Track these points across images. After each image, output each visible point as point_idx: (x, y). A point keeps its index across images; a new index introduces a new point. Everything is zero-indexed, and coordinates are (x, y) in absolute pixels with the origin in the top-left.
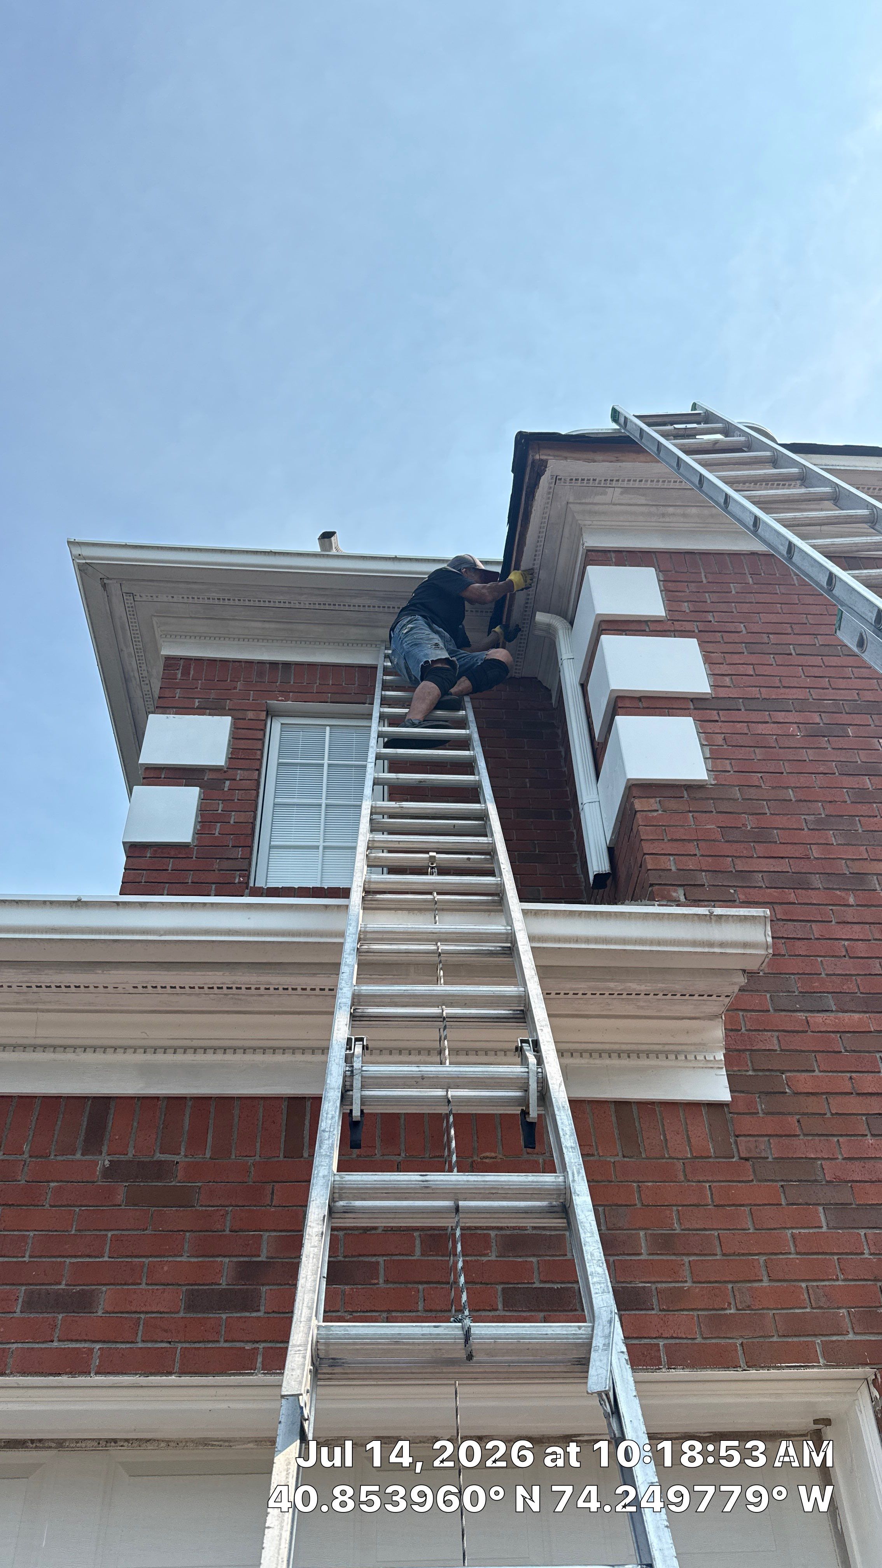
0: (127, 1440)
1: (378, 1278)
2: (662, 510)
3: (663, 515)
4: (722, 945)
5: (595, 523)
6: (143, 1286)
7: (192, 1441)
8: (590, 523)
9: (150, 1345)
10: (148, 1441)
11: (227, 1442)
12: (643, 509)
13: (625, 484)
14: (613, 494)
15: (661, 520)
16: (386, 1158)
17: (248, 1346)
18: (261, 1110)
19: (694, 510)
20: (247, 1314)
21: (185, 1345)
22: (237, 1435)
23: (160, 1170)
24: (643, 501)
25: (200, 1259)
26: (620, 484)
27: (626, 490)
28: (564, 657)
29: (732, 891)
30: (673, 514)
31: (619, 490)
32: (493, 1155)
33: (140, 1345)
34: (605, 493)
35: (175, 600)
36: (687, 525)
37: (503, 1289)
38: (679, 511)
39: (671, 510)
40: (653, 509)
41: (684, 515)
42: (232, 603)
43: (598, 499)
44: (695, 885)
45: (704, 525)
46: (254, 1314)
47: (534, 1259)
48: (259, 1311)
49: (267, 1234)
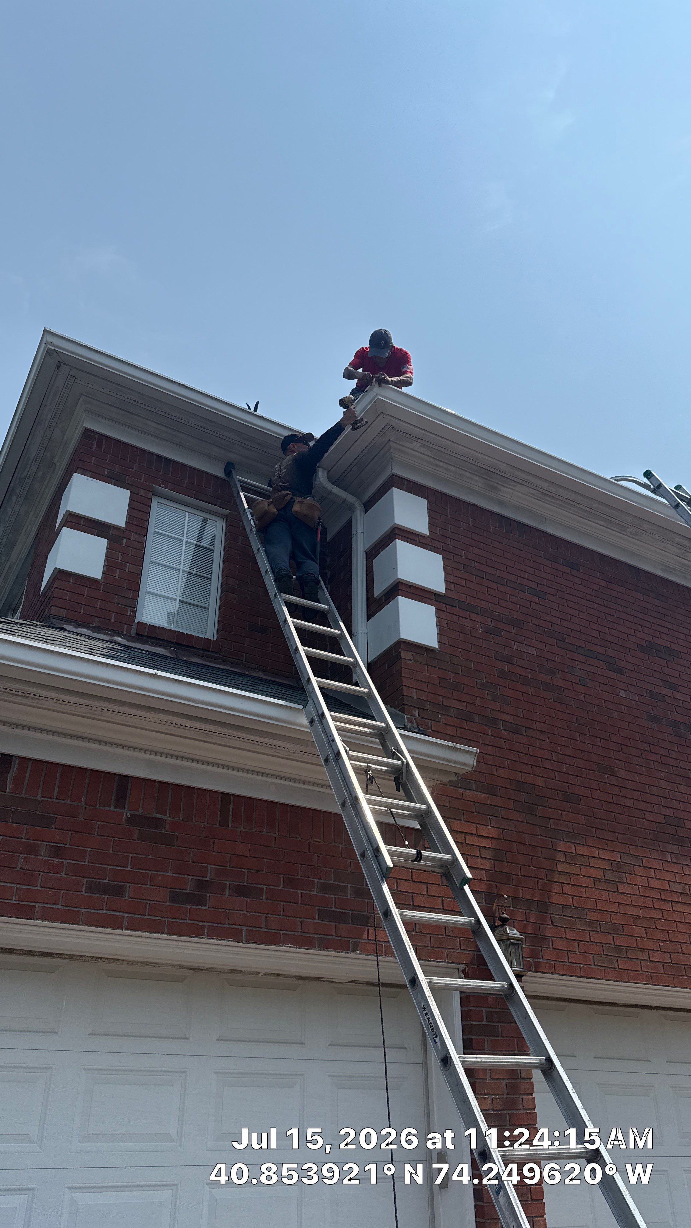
0: (107, 959)
1: (263, 897)
2: (437, 462)
3: (437, 466)
4: (455, 762)
5: (400, 457)
6: (148, 886)
7: (141, 962)
8: (398, 456)
9: (152, 918)
10: (117, 960)
11: (158, 965)
12: (428, 458)
13: (425, 443)
14: (416, 445)
15: (435, 468)
16: (269, 834)
17: (201, 924)
18: (208, 797)
19: (453, 468)
20: (200, 907)
21: (170, 920)
22: (164, 962)
23: (157, 823)
24: (429, 453)
25: (177, 875)
26: (422, 442)
27: (423, 446)
28: (359, 530)
29: (440, 716)
30: (441, 467)
31: (420, 444)
32: (319, 840)
33: (147, 917)
34: (412, 443)
35: (103, 391)
36: (446, 475)
37: (319, 910)
38: (445, 466)
39: (441, 464)
40: (432, 460)
41: (447, 469)
42: (142, 406)
43: (406, 444)
44: (424, 709)
45: (454, 478)
46: (203, 908)
47: (333, 896)
48: (206, 906)
49: (211, 866)
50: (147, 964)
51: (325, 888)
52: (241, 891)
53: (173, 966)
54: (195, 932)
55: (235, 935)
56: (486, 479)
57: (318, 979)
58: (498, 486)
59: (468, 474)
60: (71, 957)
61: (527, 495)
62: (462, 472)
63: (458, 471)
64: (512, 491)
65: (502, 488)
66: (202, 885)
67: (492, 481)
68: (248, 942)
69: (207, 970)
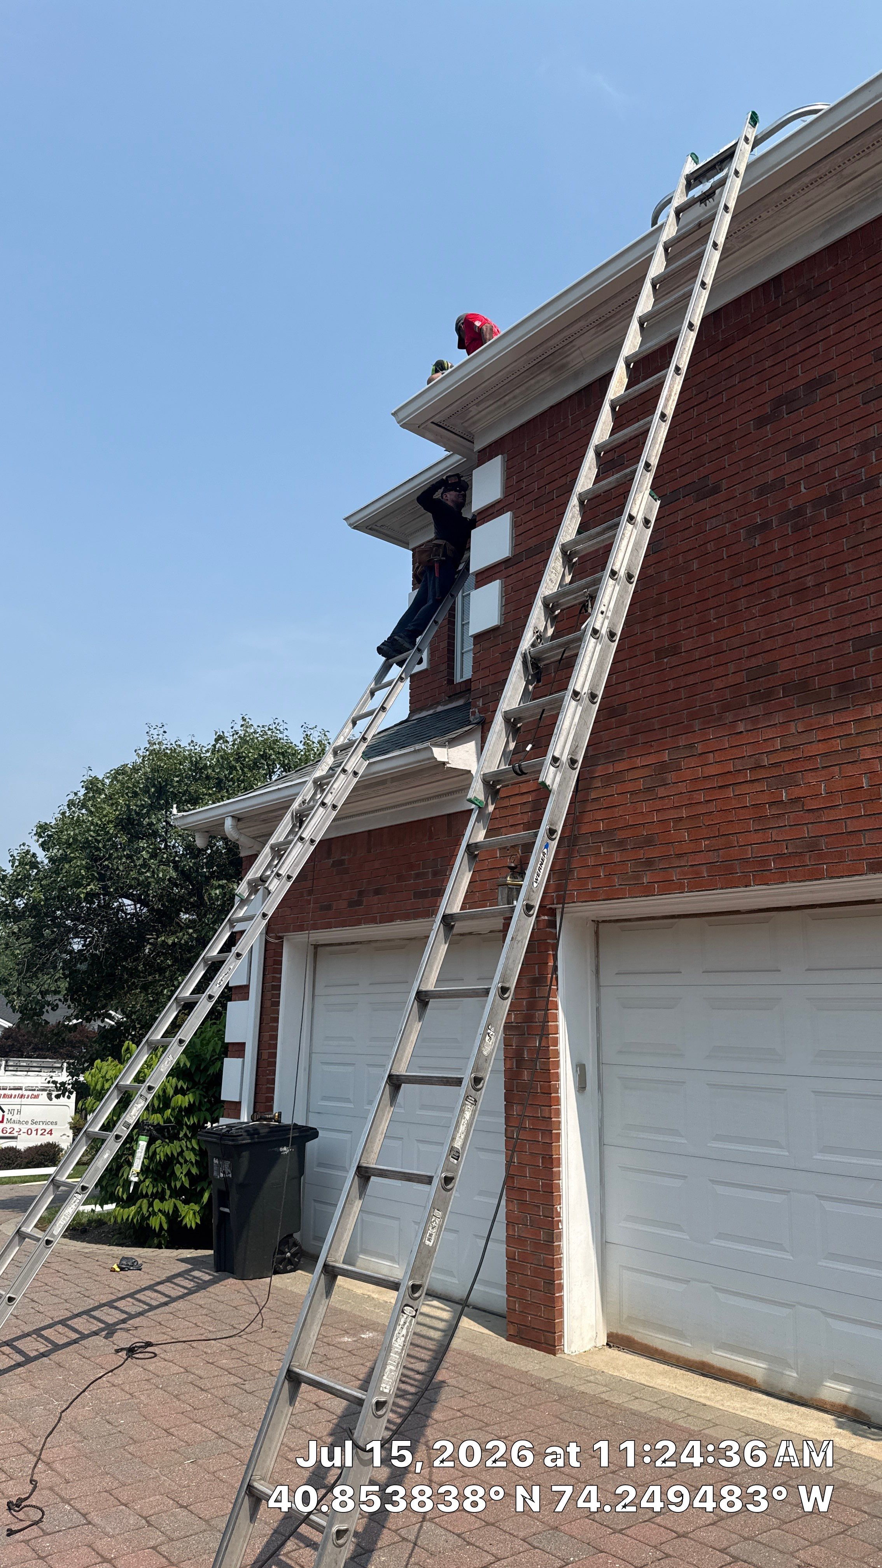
2: (503, 400)
3: (505, 404)
12: (495, 405)
13: (473, 404)
14: (474, 410)
15: (505, 408)
19: (517, 391)
24: (491, 402)
26: (476, 401)
27: (477, 404)
30: (509, 400)
31: (475, 406)
34: (471, 411)
38: (511, 395)
39: (507, 398)
40: (499, 403)
41: (514, 397)
43: (471, 414)
44: (486, 695)
48: (363, 906)
50: (389, 940)
51: (418, 876)
52: (377, 892)
53: (400, 939)
54: (358, 923)
55: (373, 921)
56: (549, 367)
57: (470, 934)
58: (564, 361)
59: (533, 382)
60: (361, 943)
61: (594, 339)
62: (527, 385)
63: (523, 388)
64: (578, 352)
65: (568, 359)
66: (361, 893)
67: (554, 364)
68: (380, 923)
69: (414, 939)
